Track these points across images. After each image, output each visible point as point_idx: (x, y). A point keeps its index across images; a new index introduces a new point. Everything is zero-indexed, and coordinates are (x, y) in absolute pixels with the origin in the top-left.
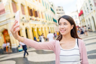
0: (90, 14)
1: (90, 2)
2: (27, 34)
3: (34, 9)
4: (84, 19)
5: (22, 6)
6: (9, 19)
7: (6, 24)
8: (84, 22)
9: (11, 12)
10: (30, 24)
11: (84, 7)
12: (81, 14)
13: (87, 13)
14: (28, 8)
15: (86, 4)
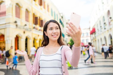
0: (103, 33)
1: (104, 20)
2: (26, 44)
3: (40, 18)
4: (96, 39)
5: (27, 11)
6: (9, 23)
7: (4, 29)
8: (95, 42)
9: (12, 15)
10: (32, 34)
11: (97, 25)
12: (93, 32)
13: (100, 32)
14: (34, 15)
15: (100, 21)
